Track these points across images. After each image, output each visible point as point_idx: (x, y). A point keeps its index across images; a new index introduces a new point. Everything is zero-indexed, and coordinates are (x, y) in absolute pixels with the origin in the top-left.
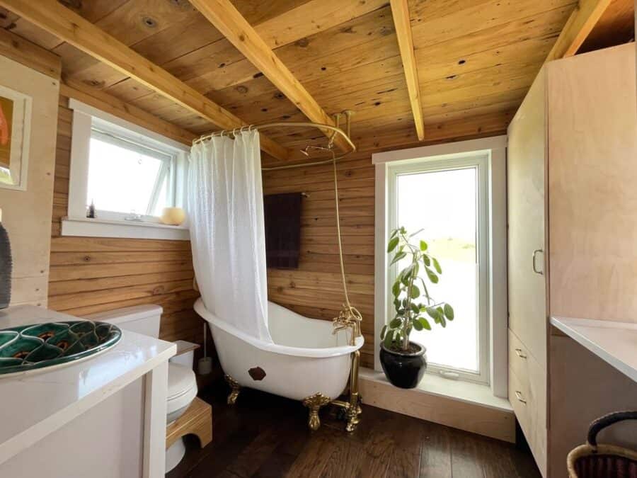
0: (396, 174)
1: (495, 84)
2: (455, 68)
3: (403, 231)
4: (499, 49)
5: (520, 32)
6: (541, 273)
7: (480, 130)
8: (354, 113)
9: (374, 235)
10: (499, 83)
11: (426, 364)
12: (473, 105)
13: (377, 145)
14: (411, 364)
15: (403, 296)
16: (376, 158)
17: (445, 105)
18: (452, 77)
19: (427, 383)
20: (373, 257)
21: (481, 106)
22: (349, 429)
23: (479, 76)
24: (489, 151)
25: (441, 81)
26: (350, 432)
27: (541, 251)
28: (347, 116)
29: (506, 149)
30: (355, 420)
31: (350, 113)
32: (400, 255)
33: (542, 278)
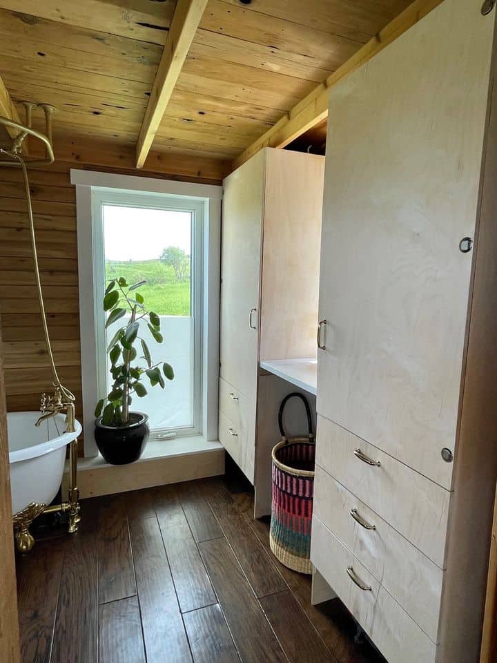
0: (101, 202)
1: (222, 139)
2: (194, 115)
3: (123, 283)
4: (235, 117)
5: (251, 112)
6: (255, 328)
7: (199, 173)
8: (57, 111)
9: (77, 286)
10: (224, 139)
11: (148, 431)
12: (197, 148)
13: (78, 158)
14: (134, 435)
15: (120, 361)
16: (77, 176)
17: (172, 139)
18: (188, 120)
19: (150, 451)
20: (76, 315)
21: (205, 151)
22: (72, 529)
23: (212, 128)
24: (207, 199)
25: (176, 119)
26: (74, 532)
27: (255, 310)
28: (46, 112)
29: (222, 201)
30: (77, 518)
31: (51, 109)
32: (118, 314)
33: (255, 332)
